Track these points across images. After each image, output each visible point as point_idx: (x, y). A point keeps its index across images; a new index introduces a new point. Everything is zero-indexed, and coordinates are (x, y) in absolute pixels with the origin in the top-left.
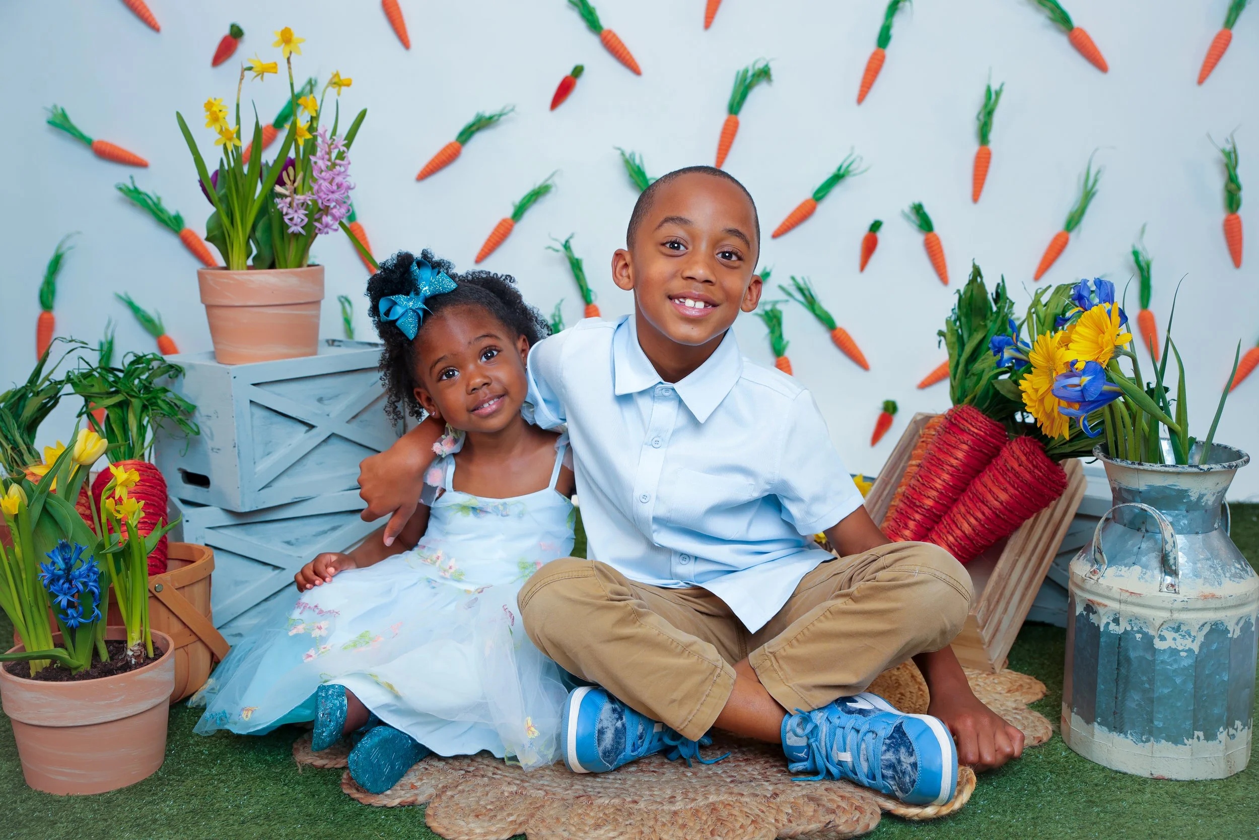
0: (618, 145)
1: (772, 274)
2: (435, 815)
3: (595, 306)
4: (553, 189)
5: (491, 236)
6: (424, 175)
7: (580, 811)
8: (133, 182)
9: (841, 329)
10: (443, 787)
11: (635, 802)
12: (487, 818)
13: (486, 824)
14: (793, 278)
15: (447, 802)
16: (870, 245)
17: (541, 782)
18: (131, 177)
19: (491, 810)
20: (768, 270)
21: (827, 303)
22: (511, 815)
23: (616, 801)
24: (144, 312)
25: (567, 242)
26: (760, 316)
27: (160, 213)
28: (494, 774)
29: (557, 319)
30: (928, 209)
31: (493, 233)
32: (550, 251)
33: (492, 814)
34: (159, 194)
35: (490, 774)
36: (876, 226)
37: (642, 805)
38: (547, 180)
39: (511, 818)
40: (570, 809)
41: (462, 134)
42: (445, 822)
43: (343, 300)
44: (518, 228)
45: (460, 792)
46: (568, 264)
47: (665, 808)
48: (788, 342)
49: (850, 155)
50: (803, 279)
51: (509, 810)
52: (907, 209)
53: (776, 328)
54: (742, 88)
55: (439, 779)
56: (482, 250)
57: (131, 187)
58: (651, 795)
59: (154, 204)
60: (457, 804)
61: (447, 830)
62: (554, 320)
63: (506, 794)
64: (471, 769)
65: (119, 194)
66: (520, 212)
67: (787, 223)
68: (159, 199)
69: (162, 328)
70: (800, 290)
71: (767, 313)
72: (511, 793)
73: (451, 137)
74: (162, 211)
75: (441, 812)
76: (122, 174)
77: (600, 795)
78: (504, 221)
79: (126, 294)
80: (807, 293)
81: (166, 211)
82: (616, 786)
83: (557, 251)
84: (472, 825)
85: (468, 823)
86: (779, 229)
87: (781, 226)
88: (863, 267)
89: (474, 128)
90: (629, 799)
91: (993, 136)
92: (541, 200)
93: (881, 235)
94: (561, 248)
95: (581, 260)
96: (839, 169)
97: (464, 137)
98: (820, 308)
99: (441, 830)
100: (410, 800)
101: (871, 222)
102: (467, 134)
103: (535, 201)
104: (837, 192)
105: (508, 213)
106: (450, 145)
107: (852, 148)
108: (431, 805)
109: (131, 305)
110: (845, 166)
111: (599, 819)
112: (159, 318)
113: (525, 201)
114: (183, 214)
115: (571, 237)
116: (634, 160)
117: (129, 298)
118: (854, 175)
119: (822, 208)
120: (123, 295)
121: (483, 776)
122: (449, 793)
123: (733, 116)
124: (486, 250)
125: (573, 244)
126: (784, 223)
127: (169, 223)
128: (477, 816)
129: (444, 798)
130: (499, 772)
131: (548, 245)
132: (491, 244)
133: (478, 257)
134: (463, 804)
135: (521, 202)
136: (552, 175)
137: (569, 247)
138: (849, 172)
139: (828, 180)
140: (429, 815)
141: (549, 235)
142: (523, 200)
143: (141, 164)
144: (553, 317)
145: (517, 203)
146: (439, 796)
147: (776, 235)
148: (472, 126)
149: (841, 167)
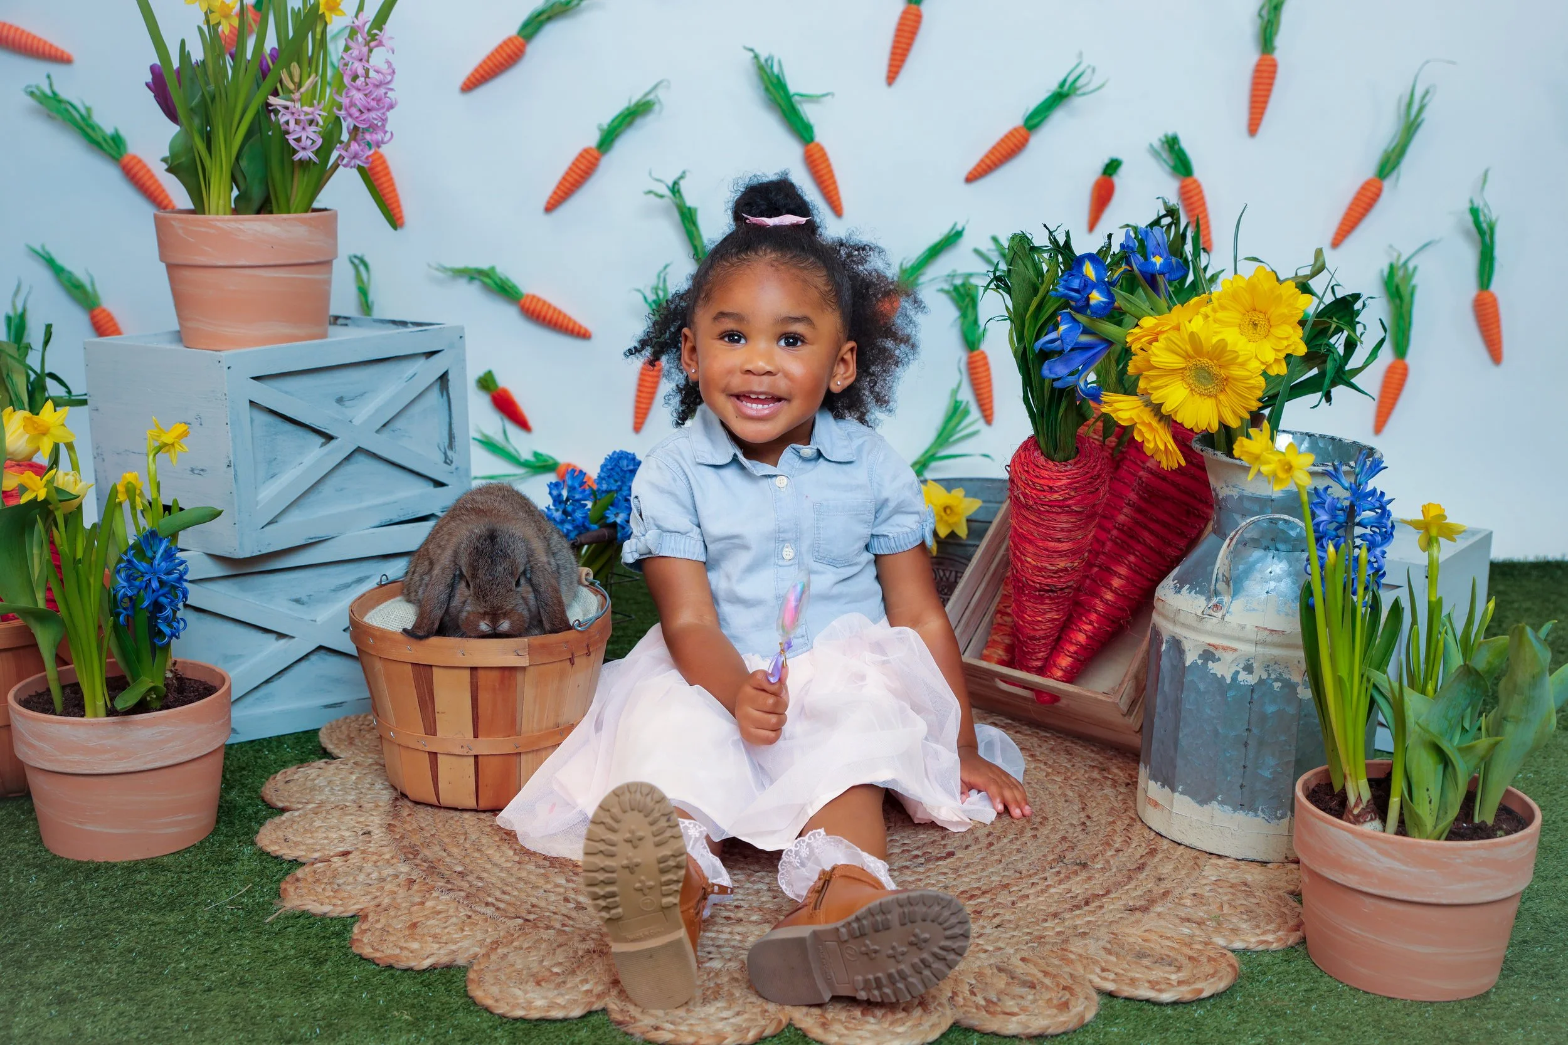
0: (750, 46)
1: (965, 233)
2: (480, 981)
4: (657, 107)
5: (567, 173)
6: (473, 83)
8: (51, 85)
10: (493, 943)
12: (552, 986)
13: (551, 995)
14: (995, 239)
15: (498, 964)
16: (1103, 194)
18: (49, 77)
19: (557, 974)
20: (959, 228)
22: (586, 981)
24: (70, 273)
25: (675, 183)
26: (947, 292)
27: (89, 131)
28: (564, 925)
29: (660, 295)
30: (1185, 144)
31: (570, 169)
32: (652, 196)
33: (560, 979)
34: (88, 104)
35: (558, 926)
36: (1112, 167)
38: (648, 94)
39: (586, 987)
41: (526, 25)
42: (495, 990)
43: (356, 261)
44: (610, 163)
45: (516, 948)
46: (676, 216)
48: (985, 331)
49: (1078, 65)
52: (1157, 144)
53: (970, 311)
55: (487, 931)
56: (554, 193)
57: (48, 92)
59: (82, 117)
60: (512, 966)
61: (497, 1001)
62: (657, 295)
64: (532, 917)
65: (31, 101)
66: (609, 138)
67: (988, 162)
68: (88, 109)
69: (96, 295)
71: (956, 288)
72: (588, 951)
73: (511, 29)
74: (93, 128)
75: (489, 978)
76: (35, 73)
77: (711, 956)
78: (586, 151)
79: (43, 247)
81: (101, 130)
83: (662, 196)
84: (530, 995)
85: (526, 992)
86: (975, 169)
87: (979, 165)
88: (1093, 225)
89: (542, 17)
91: (1282, 41)
92: (639, 122)
93: (1119, 180)
94: (666, 192)
95: (696, 210)
96: (1062, 85)
97: (529, 30)
99: (489, 1002)
100: (445, 960)
101: (1106, 161)
102: (533, 25)
103: (630, 124)
104: (1059, 118)
105: (592, 140)
106: (510, 39)
107: (1080, 54)
108: (475, 968)
109: (50, 263)
110: (1070, 80)
111: (708, 989)
112: (93, 284)
113: (615, 124)
114: (122, 133)
115: (681, 177)
116: (771, 66)
117: (48, 253)
118: (1084, 94)
119: (1036, 141)
120: (38, 248)
121: (548, 928)
122: (501, 951)
123: (913, 6)
124: (561, 193)
125: (684, 187)
126: (982, 161)
127: (105, 145)
128: (538, 983)
129: (493, 957)
130: (571, 923)
131: (647, 190)
132: (567, 185)
133: (548, 203)
134: (519, 966)
135: (609, 126)
136: (655, 87)
137: (679, 191)
138: (1076, 89)
139: (1046, 101)
140: (473, 980)
141: (650, 174)
142: (613, 121)
143: (61, 59)
144: (655, 290)
145: (605, 127)
146: (487, 955)
147: (971, 178)
148: (540, 14)
149: (1065, 81)
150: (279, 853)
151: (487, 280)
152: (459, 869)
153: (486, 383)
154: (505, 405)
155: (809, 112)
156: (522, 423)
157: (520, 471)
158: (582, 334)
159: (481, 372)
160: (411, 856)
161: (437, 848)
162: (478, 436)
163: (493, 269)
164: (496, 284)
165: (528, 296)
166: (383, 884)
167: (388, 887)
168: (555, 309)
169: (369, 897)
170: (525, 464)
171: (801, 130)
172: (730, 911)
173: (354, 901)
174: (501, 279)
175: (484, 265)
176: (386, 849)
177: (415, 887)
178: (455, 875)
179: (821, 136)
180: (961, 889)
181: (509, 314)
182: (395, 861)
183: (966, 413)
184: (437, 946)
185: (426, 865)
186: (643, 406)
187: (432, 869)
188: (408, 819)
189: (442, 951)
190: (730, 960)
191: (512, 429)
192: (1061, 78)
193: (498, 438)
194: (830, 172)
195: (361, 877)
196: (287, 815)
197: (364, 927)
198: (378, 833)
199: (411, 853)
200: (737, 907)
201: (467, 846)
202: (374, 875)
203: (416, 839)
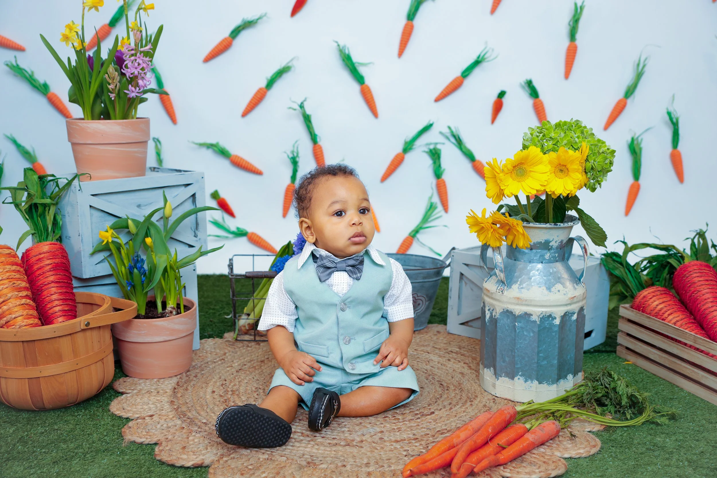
0: (336, 40)
1: (434, 126)
2: (214, 474)
3: (319, 145)
4: (293, 69)
5: (252, 99)
6: (209, 58)
7: (309, 472)
8: (16, 61)
9: (479, 161)
10: (221, 455)
11: (345, 466)
12: (248, 476)
14: (449, 128)
15: (223, 465)
16: (498, 107)
17: (284, 453)
18: (15, 57)
19: (250, 469)
20: (431, 122)
21: (469, 144)
22: (264, 472)
23: (332, 466)
24: (23, 147)
25: (302, 103)
26: (427, 152)
27: (33, 82)
29: (295, 155)
30: (535, 84)
31: (253, 97)
32: (291, 110)
33: (251, 472)
34: (33, 70)
36: (502, 94)
37: (348, 467)
38: (288, 63)
40: (302, 470)
41: (233, 32)
42: (222, 477)
43: (156, 140)
44: (271, 94)
45: (231, 458)
46: (302, 118)
47: (362, 469)
48: (444, 170)
49: (485, 48)
50: (455, 128)
51: (262, 469)
52: (523, 84)
53: (437, 161)
54: (416, 4)
55: (218, 451)
56: (246, 108)
57: (15, 64)
58: (355, 462)
59: (30, 75)
60: (229, 466)
62: (293, 155)
63: (261, 460)
65: (7, 68)
66: (271, 83)
67: (445, 92)
68: (32, 72)
69: (35, 157)
70: (454, 136)
71: (431, 151)
72: (265, 459)
73: (226, 33)
74: (34, 80)
75: (218, 471)
76: (8, 55)
77: (322, 461)
78: (261, 89)
79: (11, 135)
80: (457, 137)
81: (38, 81)
82: (332, 455)
83: (295, 110)
86: (439, 96)
87: (441, 94)
88: (493, 121)
89: (241, 28)
90: (340, 464)
91: (579, 36)
92: (284, 75)
94: (298, 108)
95: (310, 116)
96: (478, 57)
97: (234, 34)
98: (465, 147)
100: (199, 463)
101: (499, 91)
102: (236, 32)
103: (281, 76)
104: (477, 72)
105: (263, 84)
106: (226, 39)
107: (486, 43)
108: (213, 467)
109: (15, 142)
110: (482, 55)
112: (34, 151)
113: (274, 76)
114: (48, 83)
115: (305, 100)
116: (345, 50)
117: (14, 138)
118: (488, 61)
119: (468, 82)
120: (9, 135)
122: (225, 459)
123: (410, 21)
124: (249, 108)
125: (306, 105)
126: (442, 92)
127: (40, 88)
128: (242, 474)
129: (221, 462)
131: (289, 106)
132: (252, 104)
133: (243, 113)
134: (232, 467)
135: (271, 77)
136: (292, 60)
137: (303, 107)
138: (485, 59)
139: (471, 64)
140: (211, 473)
141: (290, 99)
142: (273, 76)
143: (20, 49)
144: (293, 152)
145: (269, 78)
146: (218, 461)
147: (437, 100)
148: (239, 27)
149: (479, 56)
150: (120, 415)
151: (215, 148)
152: (204, 421)
153: (215, 195)
154: (224, 206)
155: (362, 70)
156: (231, 214)
157: (231, 236)
158: (259, 173)
159: (212, 191)
160: (182, 416)
161: (194, 413)
162: (212, 220)
163: (218, 143)
164: (219, 150)
165: (234, 156)
166: (170, 429)
167: (172, 430)
168: (246, 162)
169: (162, 435)
170: (233, 233)
171: (359, 79)
172: (330, 440)
173: (155, 437)
174: (221, 148)
175: (214, 142)
176: (170, 413)
177: (184, 431)
178: (202, 424)
179: (369, 81)
180: (438, 430)
181: (225, 163)
182: (174, 419)
183: (436, 208)
184: (195, 457)
185: (189, 420)
186: (287, 205)
187: (192, 422)
188: (181, 398)
189: (198, 459)
190: (331, 464)
191: (227, 217)
192: (478, 54)
193: (220, 220)
194: (372, 98)
195: (159, 426)
196: (124, 395)
197: (161, 448)
198: (167, 406)
199: (181, 415)
200: (333, 438)
201: (208, 410)
202: (165, 426)
203: (184, 409)
